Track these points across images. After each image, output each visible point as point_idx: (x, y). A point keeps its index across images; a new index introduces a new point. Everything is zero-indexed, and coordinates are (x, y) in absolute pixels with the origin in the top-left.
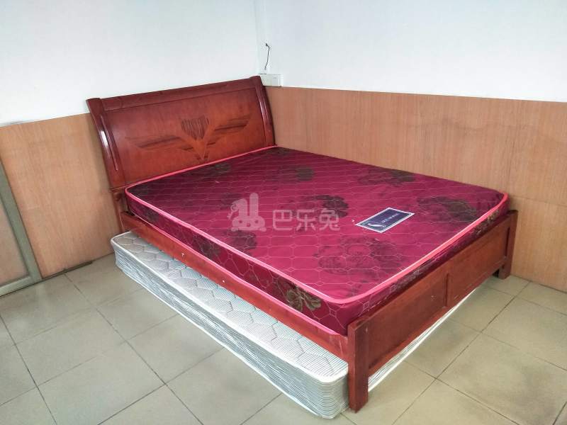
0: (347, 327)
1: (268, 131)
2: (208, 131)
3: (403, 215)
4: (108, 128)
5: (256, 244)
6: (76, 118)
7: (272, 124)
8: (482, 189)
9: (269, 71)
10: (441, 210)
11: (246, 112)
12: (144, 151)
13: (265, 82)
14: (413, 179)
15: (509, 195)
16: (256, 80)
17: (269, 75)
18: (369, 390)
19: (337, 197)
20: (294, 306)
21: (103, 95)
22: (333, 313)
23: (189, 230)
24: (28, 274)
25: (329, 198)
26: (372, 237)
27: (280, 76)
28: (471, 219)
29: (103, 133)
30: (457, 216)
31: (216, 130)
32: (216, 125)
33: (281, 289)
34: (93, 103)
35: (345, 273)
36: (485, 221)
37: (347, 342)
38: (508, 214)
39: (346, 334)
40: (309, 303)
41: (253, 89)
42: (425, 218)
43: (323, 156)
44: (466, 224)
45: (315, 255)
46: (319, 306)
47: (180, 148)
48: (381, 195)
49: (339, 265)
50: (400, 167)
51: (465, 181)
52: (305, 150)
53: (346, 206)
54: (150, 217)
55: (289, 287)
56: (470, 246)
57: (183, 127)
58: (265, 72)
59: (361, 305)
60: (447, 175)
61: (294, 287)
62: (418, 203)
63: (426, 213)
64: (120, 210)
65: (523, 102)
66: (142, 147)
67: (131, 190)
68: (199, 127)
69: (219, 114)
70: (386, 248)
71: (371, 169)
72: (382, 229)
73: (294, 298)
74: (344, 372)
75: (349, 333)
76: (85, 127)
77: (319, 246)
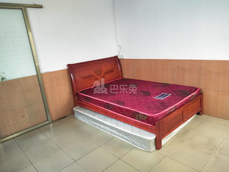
0: (155, 123)
1: (120, 73)
2: (102, 73)
3: (168, 95)
4: (73, 73)
5: (125, 104)
6: (64, 70)
7: (121, 71)
8: (191, 87)
9: (120, 54)
10: (179, 93)
11: (114, 67)
12: (83, 80)
13: (119, 58)
14: (170, 85)
15: (200, 88)
16: (116, 57)
17: (121, 55)
18: (162, 145)
19: (147, 91)
20: (138, 120)
21: (72, 63)
22: (151, 119)
23: (103, 102)
24: (48, 120)
25: (144, 91)
26: (159, 101)
27: (124, 55)
28: (188, 95)
29: (71, 75)
30: (184, 94)
31: (105, 73)
32: (105, 71)
33: (134, 115)
34: (69, 66)
35: (152, 109)
36: (193, 96)
37: (155, 128)
38: (200, 94)
39: (155, 125)
40: (143, 118)
41: (115, 60)
42: (174, 95)
43: (140, 80)
44: (187, 96)
45: (143, 105)
46: (146, 118)
47: (94, 79)
48: (160, 90)
49: (150, 107)
50: (165, 82)
51: (186, 85)
52: (133, 78)
53: (150, 93)
54: (88, 100)
55: (137, 114)
56: (189, 103)
57: (95, 72)
58: (119, 54)
59: (158, 117)
60: (180, 84)
61: (138, 113)
62: (172, 92)
63: (175, 94)
64: (76, 99)
65: (201, 60)
66: (83, 78)
67: (80, 92)
68: (99, 72)
69: (106, 68)
70: (164, 103)
71: (156, 83)
72: (162, 99)
73: (138, 117)
74: (155, 137)
75: (156, 125)
76: (66, 73)
77: (144, 103)
